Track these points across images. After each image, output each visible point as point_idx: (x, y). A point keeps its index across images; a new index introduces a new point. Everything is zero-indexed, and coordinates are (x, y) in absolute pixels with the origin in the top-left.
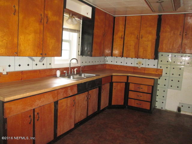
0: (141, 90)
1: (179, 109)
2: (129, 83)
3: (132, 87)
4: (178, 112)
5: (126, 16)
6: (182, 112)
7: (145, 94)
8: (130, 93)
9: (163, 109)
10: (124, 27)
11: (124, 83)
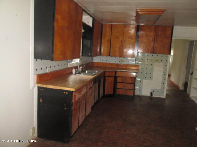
0: (126, 81)
1: (151, 94)
2: (117, 77)
3: (119, 80)
4: (150, 96)
5: (112, 24)
6: (153, 96)
7: (129, 84)
8: (118, 84)
9: (140, 95)
10: (110, 33)
11: (113, 77)
